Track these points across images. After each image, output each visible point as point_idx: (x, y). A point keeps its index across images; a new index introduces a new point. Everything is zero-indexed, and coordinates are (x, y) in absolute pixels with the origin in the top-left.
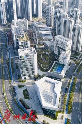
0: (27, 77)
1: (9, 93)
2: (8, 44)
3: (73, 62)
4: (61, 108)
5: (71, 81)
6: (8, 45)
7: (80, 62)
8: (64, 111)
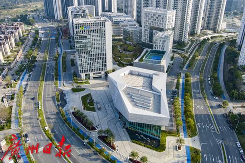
0: (92, 75)
2: (62, 38)
3: (176, 55)
4: (172, 125)
5: (181, 81)
6: (61, 40)
7: (190, 55)
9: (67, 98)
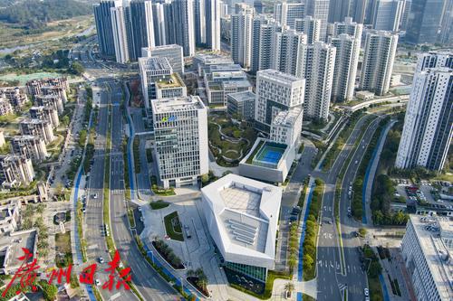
0: (178, 181)
1: (123, 225)
2: (130, 105)
3: (309, 143)
4: (284, 263)
5: (308, 190)
7: (329, 142)
8: (291, 271)
9: (145, 219)
